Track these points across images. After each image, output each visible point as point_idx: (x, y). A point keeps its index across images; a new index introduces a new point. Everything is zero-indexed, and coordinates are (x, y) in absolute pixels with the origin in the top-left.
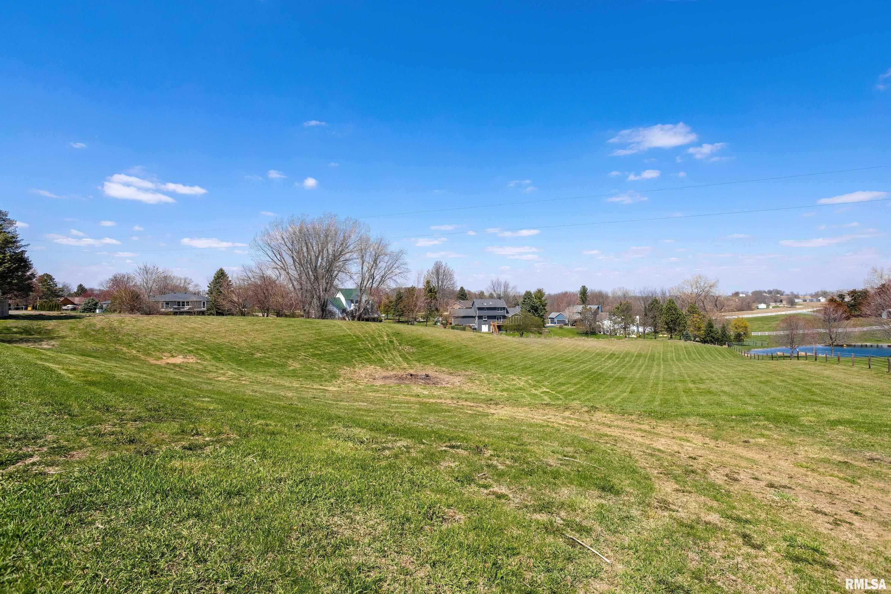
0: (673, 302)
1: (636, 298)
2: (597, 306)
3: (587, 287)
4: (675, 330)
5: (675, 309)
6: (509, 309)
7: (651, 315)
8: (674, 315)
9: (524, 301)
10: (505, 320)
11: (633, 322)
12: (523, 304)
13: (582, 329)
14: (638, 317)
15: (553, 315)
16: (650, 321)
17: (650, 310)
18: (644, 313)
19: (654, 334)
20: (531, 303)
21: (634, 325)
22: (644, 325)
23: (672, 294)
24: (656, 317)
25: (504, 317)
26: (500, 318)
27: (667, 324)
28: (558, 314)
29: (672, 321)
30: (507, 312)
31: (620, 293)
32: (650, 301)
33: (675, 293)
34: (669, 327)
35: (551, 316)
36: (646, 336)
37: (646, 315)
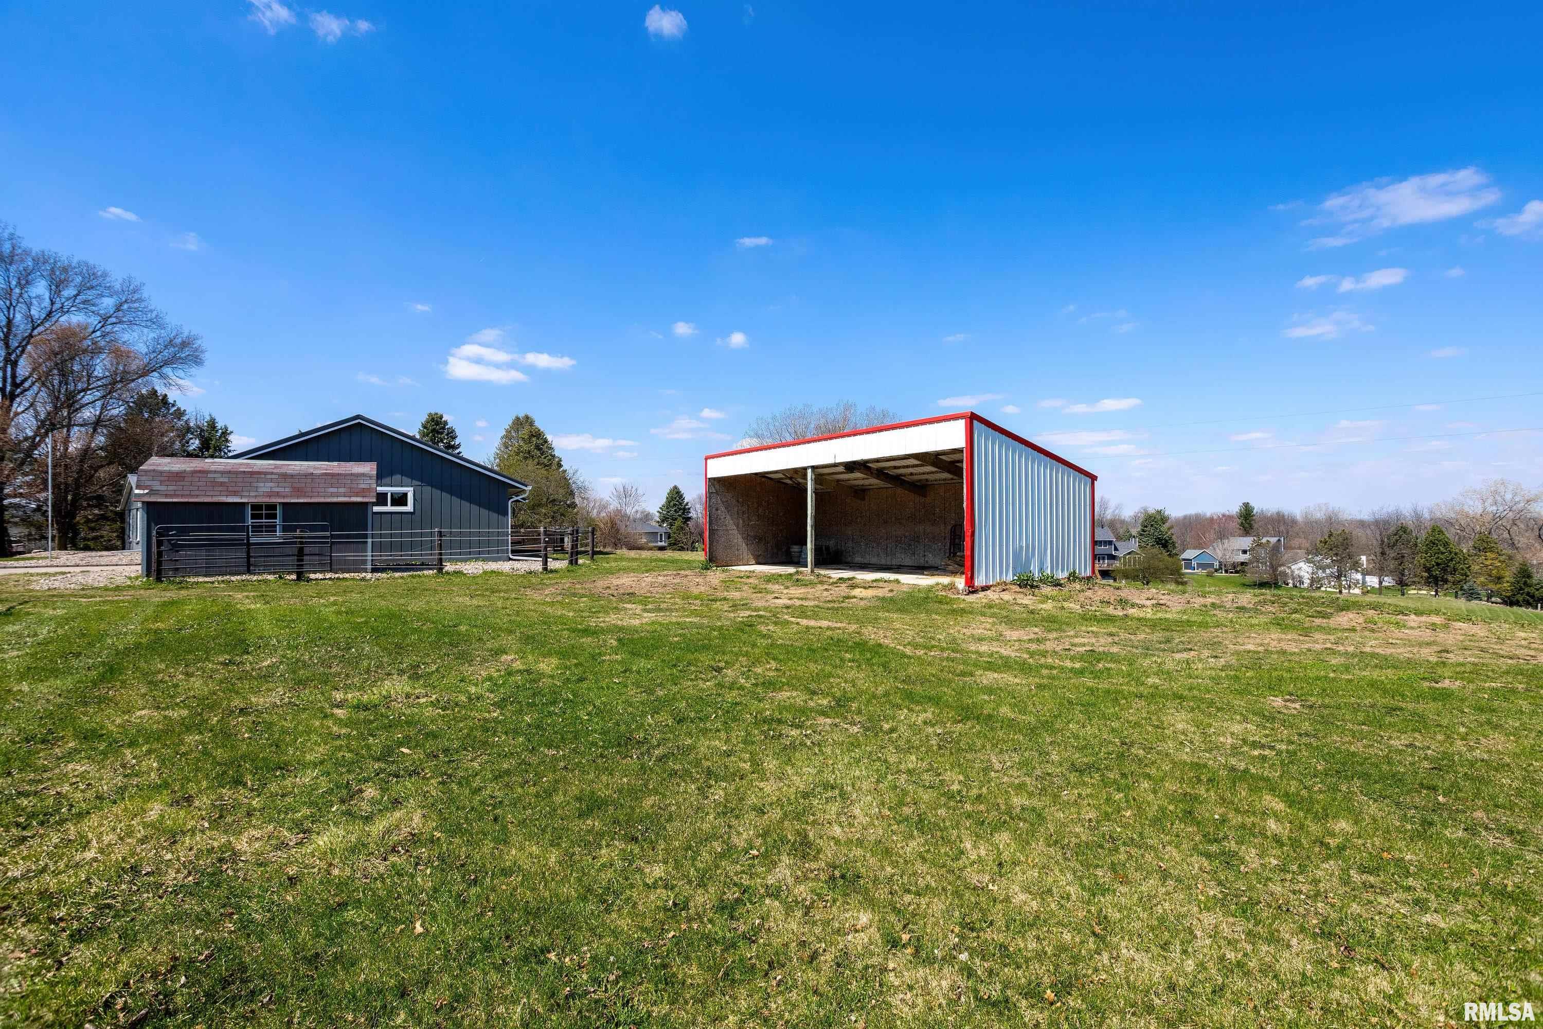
0: (1441, 532)
1: (1362, 524)
2: (1277, 539)
3: (1252, 504)
4: (1446, 581)
5: (1446, 544)
6: (1118, 544)
7: (1392, 554)
8: (1443, 553)
9: (1143, 531)
10: (1111, 561)
11: (1356, 566)
12: (1141, 535)
13: (1250, 577)
14: (1364, 558)
15: (1189, 554)
16: (1392, 565)
17: (1392, 546)
18: (1378, 550)
19: (1399, 587)
20: (1156, 534)
21: (1357, 571)
22: (1380, 571)
23: (1438, 515)
24: (1403, 557)
25: (1112, 557)
26: (1104, 559)
27: (1428, 570)
28: (1198, 552)
29: (1438, 564)
30: (1116, 549)
31: (1319, 515)
32: (1393, 529)
33: (1444, 512)
34: (1431, 576)
35: (1185, 556)
36: (1384, 591)
37: (1383, 553)
